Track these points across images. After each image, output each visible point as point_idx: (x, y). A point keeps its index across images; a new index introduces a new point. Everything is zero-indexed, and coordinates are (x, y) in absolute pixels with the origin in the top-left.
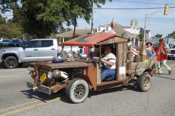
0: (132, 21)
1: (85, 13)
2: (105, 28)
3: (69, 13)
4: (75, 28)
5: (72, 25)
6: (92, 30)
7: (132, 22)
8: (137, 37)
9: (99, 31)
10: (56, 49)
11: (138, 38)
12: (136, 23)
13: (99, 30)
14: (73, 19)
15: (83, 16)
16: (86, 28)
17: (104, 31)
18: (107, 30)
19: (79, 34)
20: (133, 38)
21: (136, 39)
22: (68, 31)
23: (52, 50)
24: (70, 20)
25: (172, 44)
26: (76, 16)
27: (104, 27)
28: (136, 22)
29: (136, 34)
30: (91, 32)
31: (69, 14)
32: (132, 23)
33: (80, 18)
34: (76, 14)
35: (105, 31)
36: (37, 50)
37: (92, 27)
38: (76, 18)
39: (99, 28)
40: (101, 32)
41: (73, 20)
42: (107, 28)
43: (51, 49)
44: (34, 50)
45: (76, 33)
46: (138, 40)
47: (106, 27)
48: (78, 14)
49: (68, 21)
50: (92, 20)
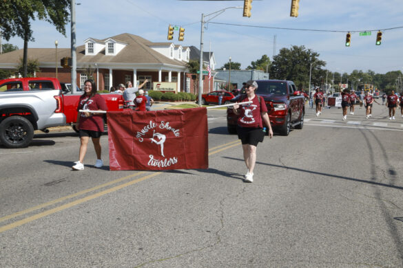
1: (51, 6)
2: (106, 46)
3: (7, 3)
5: (16, 35)
6: (74, 53)
9: (91, 54)
13: (91, 51)
14: (19, 20)
15: (47, 13)
16: (56, 45)
17: (103, 52)
18: (111, 50)
19: (37, 61)
22: (5, 52)
24: (11, 24)
26: (27, 14)
27: (104, 43)
29: (180, 60)
30: (72, 55)
31: (8, 5)
33: (40, 18)
34: (26, 7)
35: (107, 54)
37: (72, 43)
38: (28, 19)
39: (91, 45)
40: (97, 56)
41: (20, 23)
42: (111, 45)
45: (30, 57)
46: (186, 76)
47: (107, 44)
48: (34, 9)
49: (6, 26)
50: (72, 25)
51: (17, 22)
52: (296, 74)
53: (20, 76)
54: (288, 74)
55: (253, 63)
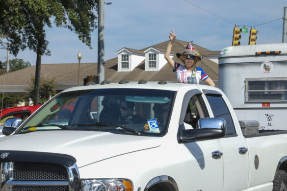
0: (237, 33)
1: (72, 7)
2: (146, 58)
3: (16, 5)
4: (39, 60)
5: (28, 48)
6: (102, 67)
7: (238, 36)
9: (125, 70)
12: (253, 37)
13: (126, 65)
14: (30, 27)
15: (67, 17)
16: (79, 59)
17: (142, 67)
18: (153, 64)
19: (53, 81)
22: (13, 70)
24: (21, 33)
26: (41, 19)
27: (143, 55)
28: (251, 33)
30: (99, 71)
31: (17, 9)
32: (236, 39)
33: (57, 25)
34: (40, 10)
35: (147, 68)
37: (100, 56)
38: (42, 26)
39: (126, 58)
40: (133, 71)
41: (32, 31)
42: (153, 57)
45: (45, 76)
47: (147, 55)
48: (51, 12)
49: (13, 36)
50: (100, 31)
51: (29, 30)
53: (31, 102)
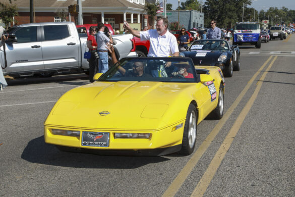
8: (143, 12)
9: (62, 0)
10: (78, 43)
11: (146, 13)
20: (136, 13)
21: (141, 15)
23: (70, 46)
25: (197, 23)
29: (138, 3)
36: (39, 47)
40: (68, 1)
43: (68, 44)
44: (32, 47)
46: (144, 17)
52: (226, 13)
54: (219, 13)
55: (182, 4)
